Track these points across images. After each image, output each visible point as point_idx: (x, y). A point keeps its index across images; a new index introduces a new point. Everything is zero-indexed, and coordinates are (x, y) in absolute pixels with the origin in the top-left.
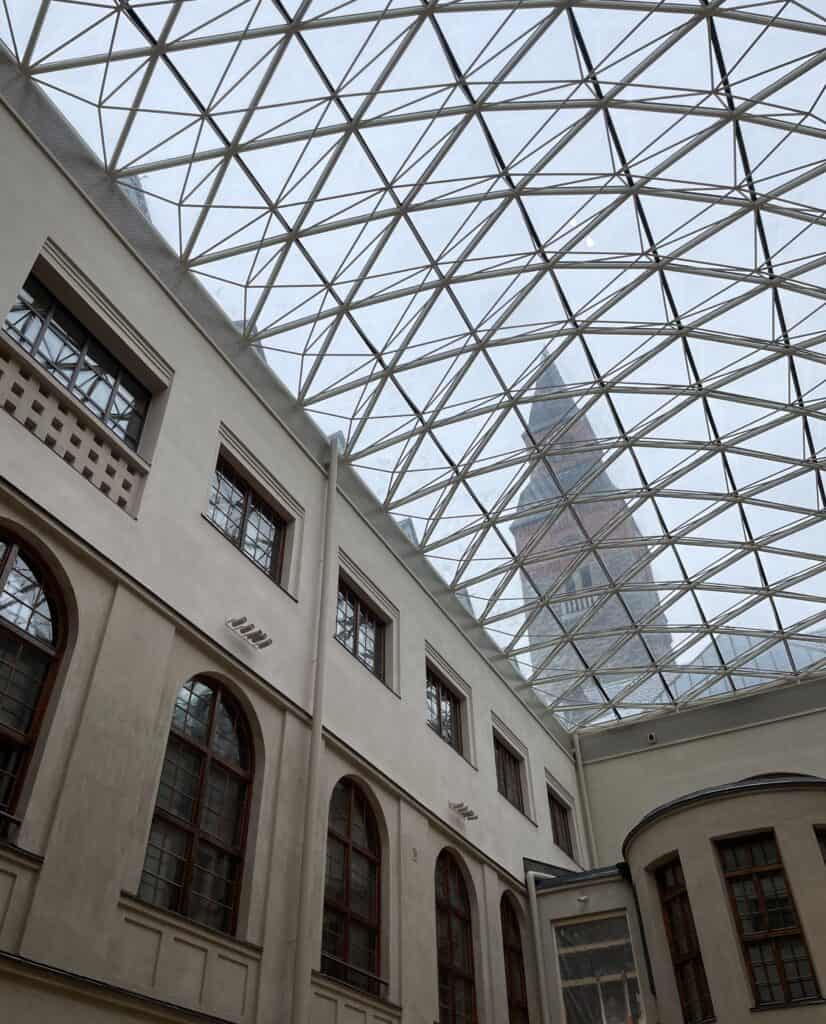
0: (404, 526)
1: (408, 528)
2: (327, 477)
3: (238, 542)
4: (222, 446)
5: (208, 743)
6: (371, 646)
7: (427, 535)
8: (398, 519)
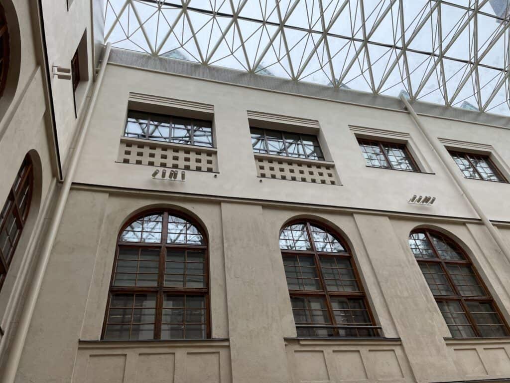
0: (465, 106)
1: (467, 106)
2: (409, 113)
3: (390, 167)
4: (355, 134)
5: (438, 257)
6: (489, 171)
7: (479, 102)
8: (458, 106)
